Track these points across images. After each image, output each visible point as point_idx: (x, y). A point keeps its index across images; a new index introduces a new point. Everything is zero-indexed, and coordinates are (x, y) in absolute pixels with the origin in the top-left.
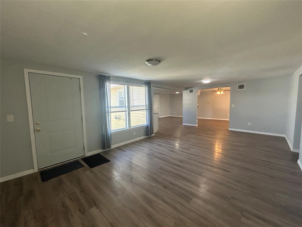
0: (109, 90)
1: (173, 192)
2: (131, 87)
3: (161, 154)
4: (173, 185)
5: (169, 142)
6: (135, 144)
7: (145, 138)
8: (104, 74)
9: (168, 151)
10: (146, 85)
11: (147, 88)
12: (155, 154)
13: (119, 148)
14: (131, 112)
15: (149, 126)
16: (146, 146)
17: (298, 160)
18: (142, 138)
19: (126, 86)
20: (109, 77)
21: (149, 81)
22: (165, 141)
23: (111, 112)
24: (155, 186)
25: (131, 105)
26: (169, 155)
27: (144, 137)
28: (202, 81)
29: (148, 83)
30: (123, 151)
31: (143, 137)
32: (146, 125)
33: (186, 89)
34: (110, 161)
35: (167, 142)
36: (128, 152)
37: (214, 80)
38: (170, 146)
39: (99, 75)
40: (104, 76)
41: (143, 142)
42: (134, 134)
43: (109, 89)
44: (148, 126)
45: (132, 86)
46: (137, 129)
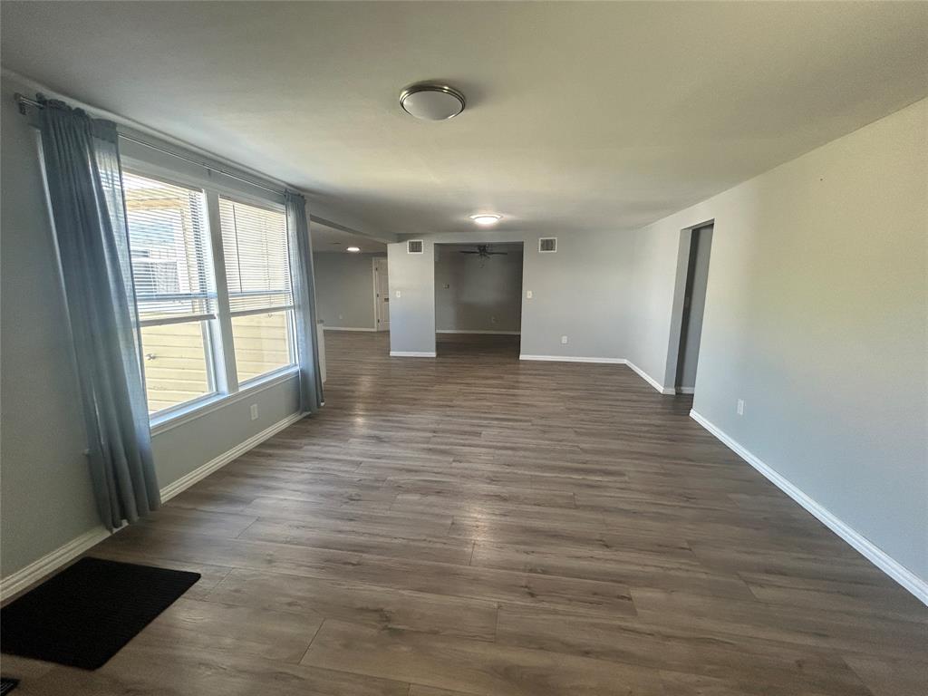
0: (116, 206)
1: (570, 600)
2: (226, 206)
3: (409, 471)
4: (544, 572)
5: (397, 422)
6: (264, 455)
7: (298, 422)
8: (74, 104)
9: (423, 455)
10: (290, 203)
11: (291, 219)
12: (392, 478)
13: (200, 494)
14: (233, 319)
15: (311, 372)
16: (326, 453)
17: (692, 411)
18: (284, 423)
19: (202, 198)
20: (111, 125)
21: (298, 192)
22: (384, 420)
23: (138, 324)
24: (499, 607)
25: (233, 286)
26: (440, 470)
27: (290, 417)
28: (473, 217)
29: (296, 199)
30: (232, 500)
31: (286, 420)
32: (298, 368)
33: (400, 238)
34: (197, 577)
35: (392, 421)
36: (270, 502)
37: (507, 217)
38: (413, 434)
39: (41, 100)
40: (80, 112)
41: (304, 441)
42: (255, 414)
43: (119, 199)
44: (304, 373)
45: (229, 198)
46: (263, 393)
